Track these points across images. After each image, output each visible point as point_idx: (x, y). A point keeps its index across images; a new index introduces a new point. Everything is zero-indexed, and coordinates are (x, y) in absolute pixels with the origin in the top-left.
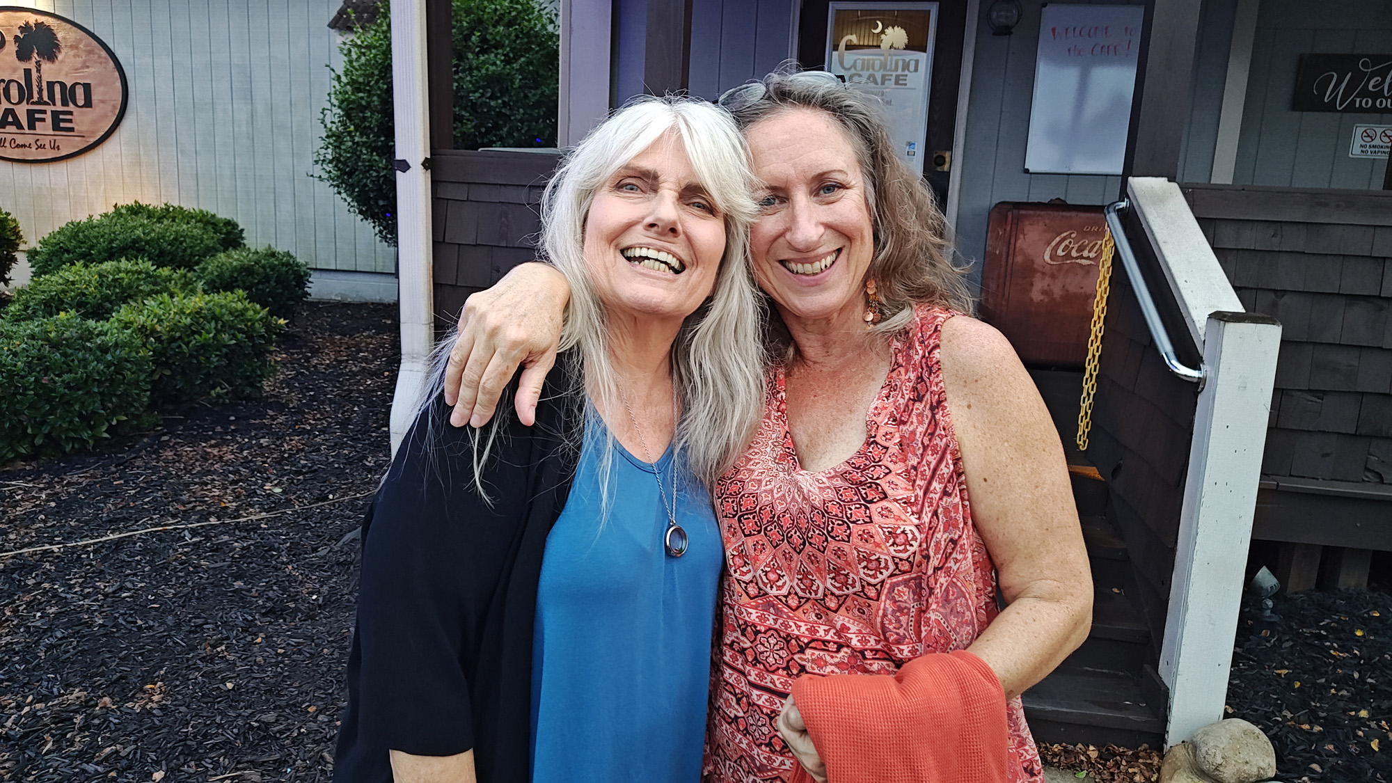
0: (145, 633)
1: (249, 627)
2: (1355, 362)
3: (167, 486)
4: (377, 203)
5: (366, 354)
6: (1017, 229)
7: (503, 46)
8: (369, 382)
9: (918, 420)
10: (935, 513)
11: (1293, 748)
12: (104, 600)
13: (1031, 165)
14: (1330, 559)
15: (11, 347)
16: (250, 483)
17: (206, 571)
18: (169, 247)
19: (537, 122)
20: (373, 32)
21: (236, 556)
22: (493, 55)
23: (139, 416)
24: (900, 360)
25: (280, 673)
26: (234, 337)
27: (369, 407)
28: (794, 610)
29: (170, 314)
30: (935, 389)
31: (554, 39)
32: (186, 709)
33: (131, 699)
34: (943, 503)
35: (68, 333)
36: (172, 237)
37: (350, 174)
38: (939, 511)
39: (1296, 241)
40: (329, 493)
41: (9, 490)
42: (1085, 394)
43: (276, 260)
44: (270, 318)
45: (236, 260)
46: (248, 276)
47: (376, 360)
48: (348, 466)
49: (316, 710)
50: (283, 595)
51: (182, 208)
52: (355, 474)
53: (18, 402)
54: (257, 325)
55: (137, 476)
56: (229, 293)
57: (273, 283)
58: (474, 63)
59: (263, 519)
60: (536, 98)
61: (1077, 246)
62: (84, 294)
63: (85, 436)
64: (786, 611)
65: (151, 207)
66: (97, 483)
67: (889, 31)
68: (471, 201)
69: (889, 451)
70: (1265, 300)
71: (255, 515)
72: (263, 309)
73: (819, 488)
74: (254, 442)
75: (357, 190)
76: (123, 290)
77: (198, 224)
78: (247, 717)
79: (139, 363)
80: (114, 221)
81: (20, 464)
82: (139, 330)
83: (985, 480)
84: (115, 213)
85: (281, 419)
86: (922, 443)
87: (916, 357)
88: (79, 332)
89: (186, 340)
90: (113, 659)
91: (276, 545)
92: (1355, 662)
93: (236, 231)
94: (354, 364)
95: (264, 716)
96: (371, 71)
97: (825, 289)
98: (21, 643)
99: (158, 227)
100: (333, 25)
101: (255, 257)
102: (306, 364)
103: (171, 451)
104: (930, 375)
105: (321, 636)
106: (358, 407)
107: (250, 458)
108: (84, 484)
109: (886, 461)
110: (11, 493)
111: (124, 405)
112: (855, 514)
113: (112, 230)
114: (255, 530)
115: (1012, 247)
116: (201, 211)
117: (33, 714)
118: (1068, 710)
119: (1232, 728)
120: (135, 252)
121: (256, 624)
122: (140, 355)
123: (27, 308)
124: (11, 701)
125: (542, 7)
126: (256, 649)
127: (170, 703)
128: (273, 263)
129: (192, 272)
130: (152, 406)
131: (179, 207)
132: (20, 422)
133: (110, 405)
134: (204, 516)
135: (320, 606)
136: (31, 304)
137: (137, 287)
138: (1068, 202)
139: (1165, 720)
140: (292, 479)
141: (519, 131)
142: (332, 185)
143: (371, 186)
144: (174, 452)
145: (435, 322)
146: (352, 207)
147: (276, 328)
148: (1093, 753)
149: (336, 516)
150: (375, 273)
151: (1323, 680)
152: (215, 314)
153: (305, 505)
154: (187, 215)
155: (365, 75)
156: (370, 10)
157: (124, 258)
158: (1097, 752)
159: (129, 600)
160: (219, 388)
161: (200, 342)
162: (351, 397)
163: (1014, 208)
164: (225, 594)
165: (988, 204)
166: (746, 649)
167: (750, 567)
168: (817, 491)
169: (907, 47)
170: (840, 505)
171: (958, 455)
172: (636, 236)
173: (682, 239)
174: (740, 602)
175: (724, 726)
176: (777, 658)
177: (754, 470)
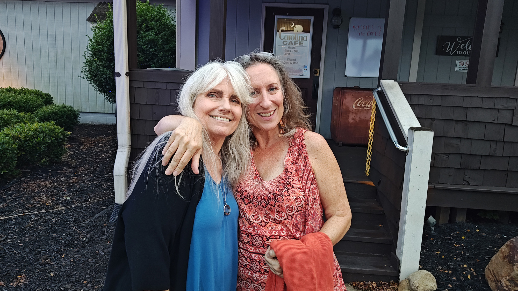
0: (17, 255)
1: (59, 252)
2: (459, 143)
3: (24, 198)
4: (106, 87)
5: (102, 144)
6: (343, 97)
7: (154, 29)
8: (103, 155)
9: (301, 162)
11: (442, 279)
13: (347, 74)
14: (453, 212)
16: (57, 195)
17: (41, 230)
18: (23, 104)
19: (168, 57)
20: (104, 23)
21: (53, 224)
22: (151, 32)
23: (12, 171)
24: (293, 144)
25: (73, 269)
26: (50, 139)
27: (104, 165)
28: (264, 227)
29: (25, 131)
30: (305, 152)
31: (174, 26)
32: (35, 285)
33: (12, 282)
34: (311, 187)
36: (25, 100)
37: (95, 76)
38: (310, 190)
39: (438, 101)
40: (89, 199)
42: (368, 156)
43: (66, 109)
44: (64, 131)
45: (50, 109)
46: (55, 115)
47: (106, 147)
48: (96, 188)
49: (87, 283)
50: (72, 238)
51: (28, 89)
52: (99, 191)
54: (59, 134)
55: (12, 194)
56: (48, 122)
57: (65, 118)
58: (144, 35)
59: (63, 209)
60: (168, 48)
61: (363, 103)
64: (261, 227)
65: (15, 89)
67: (297, 26)
68: (145, 88)
69: (293, 173)
70: (428, 122)
71: (60, 208)
72: (61, 128)
74: (59, 180)
75: (98, 82)
76: (5, 122)
77: (35, 95)
78: (59, 286)
79: (12, 150)
82: (12, 137)
83: (322, 181)
84: (1, 91)
85: (69, 170)
86: (303, 169)
87: (298, 143)
89: (31, 141)
90: (4, 266)
91: (69, 219)
92: (462, 248)
93: (50, 98)
94: (97, 148)
95: (66, 286)
96: (104, 37)
97: (271, 121)
99: (19, 97)
100: (88, 20)
101: (58, 108)
102: (78, 149)
103: (25, 184)
104: (302, 148)
105: (88, 254)
106: (99, 165)
107: (57, 186)
109: (292, 177)
111: (6, 166)
112: (284, 193)
114: (60, 214)
115: (342, 103)
116: (36, 90)
118: (365, 269)
119: (422, 273)
120: (9, 106)
121: (62, 250)
122: (13, 147)
125: (169, 15)
126: (62, 260)
127: (28, 282)
129: (33, 114)
130: (17, 167)
131: (27, 88)
133: (0, 167)
134: (40, 209)
135: (87, 242)
137: (11, 120)
138: (360, 87)
139: (399, 272)
140: (74, 194)
141: (161, 60)
142: (88, 80)
143: (103, 81)
144: (27, 184)
145: (131, 133)
146: (96, 88)
147: (67, 136)
148: (374, 284)
149: (92, 208)
150: (105, 113)
151: (452, 255)
152: (43, 131)
153: (80, 204)
154: (30, 92)
155: (101, 39)
156: (103, 15)
157: (5, 109)
158: (376, 284)
159: (10, 243)
160: (44, 159)
161: (37, 141)
162: (96, 161)
163: (342, 89)
164: (49, 239)
165: (333, 88)
166: (249, 241)
167: (247, 215)
168: (270, 187)
169: (303, 31)
170: (279, 191)
171: (314, 172)
172: (216, 113)
173: (230, 114)
174: (247, 226)
175: (241, 269)
176: (259, 243)
177: (246, 183)
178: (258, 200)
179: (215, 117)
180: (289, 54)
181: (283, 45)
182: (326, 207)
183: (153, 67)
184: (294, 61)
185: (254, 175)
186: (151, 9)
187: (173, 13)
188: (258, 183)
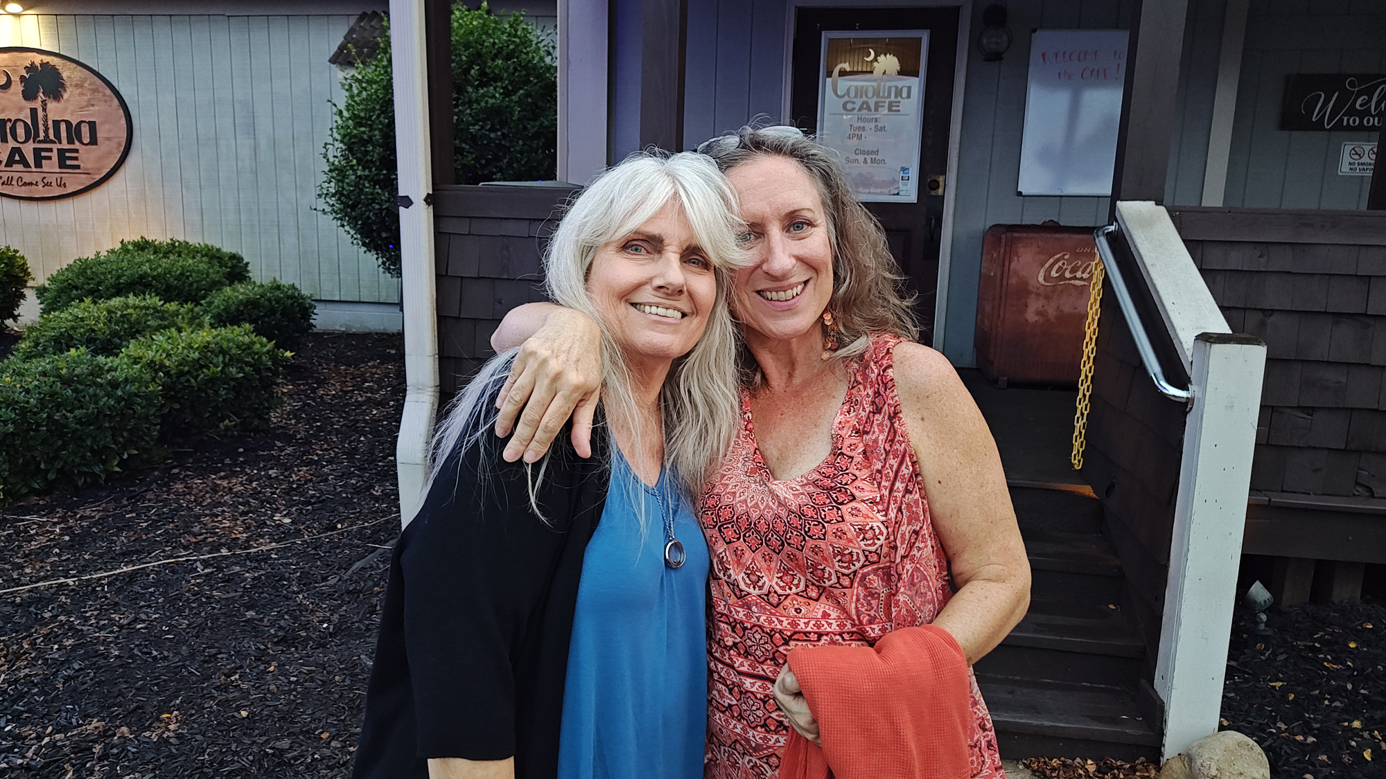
0: (160, 663)
1: (262, 657)
2: (1343, 380)
3: (178, 519)
4: (380, 235)
5: (371, 384)
6: (1010, 252)
7: (502, 79)
8: (375, 412)
9: (878, 429)
10: (900, 509)
11: (1288, 759)
12: (119, 631)
13: (1024, 187)
14: (1323, 573)
15: (23, 384)
16: (259, 513)
17: (219, 602)
18: (176, 282)
19: (536, 153)
20: (373, 67)
21: (248, 586)
22: (492, 88)
23: (150, 450)
24: (859, 378)
25: (295, 701)
26: (241, 370)
27: (374, 437)
28: (775, 607)
29: (178, 349)
30: (891, 402)
31: (552, 71)
32: (202, 737)
33: (148, 728)
34: (906, 500)
35: (79, 369)
36: (179, 272)
37: (353, 207)
38: (903, 507)
39: (1281, 261)
40: (338, 522)
41: (23, 525)
42: (1078, 414)
43: (282, 293)
44: (276, 350)
45: (242, 294)
46: (254, 309)
47: (381, 390)
48: (355, 496)
49: (329, 737)
50: (294, 623)
51: (187, 243)
52: (363, 503)
53: (31, 438)
54: (264, 358)
55: (148, 509)
56: (236, 327)
57: (278, 316)
58: (474, 96)
59: (273, 549)
60: (535, 129)
61: (1069, 267)
62: (93, 331)
63: (97, 470)
64: (768, 608)
65: (157, 243)
66: (110, 516)
67: (881, 58)
68: (473, 235)
69: (854, 460)
70: (1253, 320)
71: (265, 545)
72: (269, 342)
73: (794, 495)
74: (263, 473)
75: (360, 222)
76: (132, 326)
77: (204, 259)
78: (262, 744)
79: (149, 397)
80: (121, 257)
81: (34, 499)
82: (148, 365)
83: (940, 482)
84: (122, 248)
85: (289, 450)
86: (885, 449)
87: (872, 376)
88: (90, 368)
89: (195, 374)
90: (130, 689)
91: (287, 575)
92: (1348, 673)
93: (241, 265)
94: (360, 394)
95: (278, 743)
96: (372, 105)
97: (796, 314)
98: (39, 675)
99: (164, 263)
100: (334, 60)
101: (261, 290)
102: (312, 395)
103: (181, 483)
104: (886, 390)
105: (333, 663)
106: (365, 437)
107: (259, 489)
108: (97, 517)
109: (852, 469)
110: (26, 528)
111: (135, 439)
112: (829, 515)
113: (120, 266)
114: (265, 560)
115: (1006, 268)
116: (206, 246)
117: (53, 745)
118: (1065, 725)
119: (1227, 740)
120: (142, 287)
121: (269, 653)
122: (149, 389)
123: (37, 344)
124: (31, 732)
125: (540, 40)
126: (268, 678)
127: (186, 731)
128: (278, 296)
129: (199, 307)
130: (161, 440)
131: (185, 241)
132: (33, 457)
133: (121, 439)
134: (216, 548)
135: (330, 634)
136: (42, 340)
137: (145, 323)
138: (1061, 224)
139: (1161, 734)
140: (301, 509)
141: (519, 162)
142: (335, 218)
143: (373, 218)
144: (184, 484)
145: (439, 354)
146: (355, 239)
147: (282, 361)
148: (1091, 766)
149: (345, 545)
150: (379, 303)
151: (1317, 692)
152: (222, 348)
153: (314, 535)
154: (192, 250)
155: (366, 110)
156: (370, 45)
157: (132, 293)
158: (1095, 766)
159: (143, 631)
160: (227, 421)
161: (208, 376)
162: (358, 427)
163: (1008, 231)
164: (237, 623)
165: (982, 226)
166: (737, 643)
167: (731, 572)
168: (792, 497)
169: (899, 73)
170: (815, 508)
171: (915, 458)
172: (646, 295)
173: (685, 296)
174: (730, 602)
175: (718, 715)
176: (764, 650)
177: (728, 485)
178: (760, 532)
179: (642, 306)
180: (860, 137)
181: (844, 112)
182: (955, 554)
183: (499, 181)
184: (874, 157)
185: (750, 465)
186: (493, 25)
187: (549, 34)
188: (761, 486)
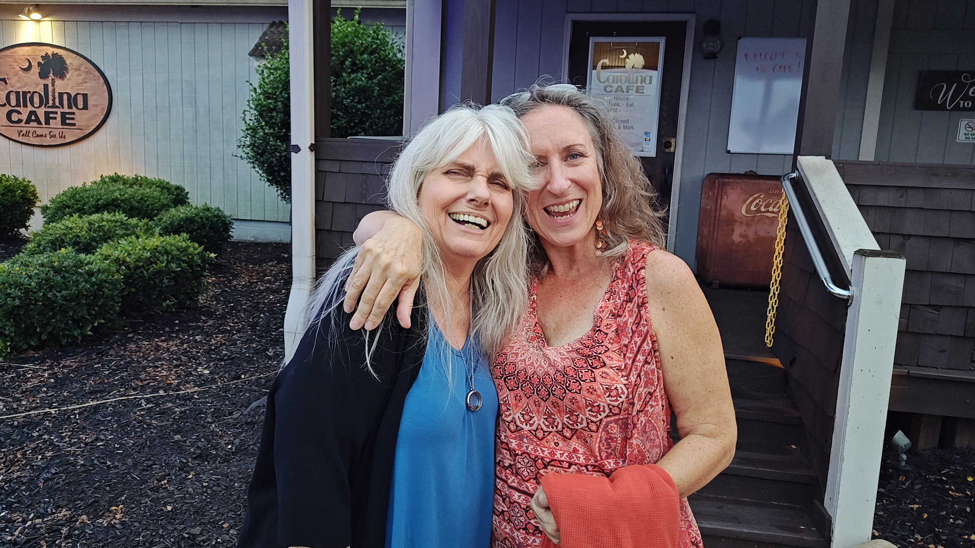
0: (112, 471)
1: (184, 468)
2: (962, 286)
3: (131, 369)
4: (279, 174)
5: (270, 278)
6: (721, 193)
7: (367, 68)
8: (271, 297)
9: (629, 314)
10: (639, 375)
12: (85, 447)
13: (732, 147)
14: (948, 426)
15: (28, 272)
16: (187, 366)
17: (156, 428)
18: (137, 204)
19: (389, 118)
20: (279, 59)
21: (177, 417)
22: (360, 74)
23: (113, 320)
24: (619, 275)
25: (205, 500)
26: (179, 265)
27: (270, 314)
28: (540, 440)
29: (136, 250)
30: (641, 294)
31: (402, 63)
32: (139, 524)
33: (101, 517)
34: (645, 369)
35: (66, 262)
36: (139, 197)
37: (262, 155)
38: (642, 374)
39: (916, 200)
40: (242, 374)
41: (23, 371)
42: (770, 307)
43: (210, 213)
44: (204, 252)
45: (182, 213)
46: (190, 224)
47: (277, 282)
48: (255, 355)
49: (229, 526)
50: (208, 445)
51: (146, 178)
52: (260, 360)
53: (31, 310)
54: (195, 257)
55: (110, 361)
56: (177, 236)
57: (207, 229)
58: (347, 79)
59: (195, 392)
60: (389, 103)
61: (764, 203)
62: (78, 236)
63: (76, 333)
64: (535, 440)
65: (125, 177)
66: (83, 366)
67: (631, 56)
68: (342, 173)
69: (608, 336)
70: (896, 241)
71: (190, 389)
72: (199, 247)
73: (561, 358)
74: (191, 338)
75: (266, 165)
76: (105, 234)
77: (157, 189)
78: (181, 530)
79: (114, 284)
80: (100, 186)
81: (31, 353)
82: (115, 260)
83: (672, 358)
84: (101, 181)
85: (211, 322)
86: (632, 329)
87: (629, 274)
88: (74, 262)
89: (147, 268)
90: (90, 488)
91: (204, 410)
92: (967, 500)
93: (183, 193)
94: (261, 285)
95: (192, 530)
96: (277, 85)
98: (27, 477)
99: (130, 191)
100: (252, 54)
101: (196, 211)
102: (228, 285)
103: (134, 344)
104: (637, 285)
105: (234, 474)
106: (264, 314)
107: (188, 349)
108: (74, 367)
109: (606, 343)
110: (24, 373)
111: (103, 312)
112: (585, 376)
113: (99, 193)
114: (190, 400)
115: (719, 204)
116: (160, 180)
117: (34, 527)
118: (759, 532)
119: (878, 546)
120: (114, 208)
121: (189, 465)
122: (115, 278)
123: (39, 245)
124: (19, 517)
125: (394, 42)
126: (188, 482)
127: (127, 519)
128: (208, 215)
129: (152, 221)
130: (122, 313)
132: (33, 324)
133: (93, 312)
134: (156, 390)
135: (233, 453)
136: (42, 243)
137: (114, 232)
138: (758, 173)
139: (829, 540)
140: (217, 364)
141: (377, 125)
142: (249, 162)
143: (275, 163)
144: (136, 345)
145: (316, 255)
146: (262, 177)
147: (208, 260)
149: (246, 390)
150: (278, 222)
151: (944, 513)
152: (167, 250)
153: (225, 382)
154: (150, 182)
155: (273, 88)
156: (277, 44)
157: (106, 211)
159: (102, 447)
160: (168, 301)
161: (156, 269)
162: (259, 307)
163: (720, 177)
164: (168, 443)
165: (702, 174)
166: (512, 465)
167: (510, 412)
168: (559, 360)
169: (644, 67)
170: (575, 370)
171: (655, 338)
172: (461, 206)
173: (489, 208)
176: (529, 471)
177: (513, 347)
178: (533, 384)
179: (458, 215)
181: (604, 93)
183: (362, 136)
184: (625, 124)
185: (531, 334)
186: (362, 31)
187: (400, 38)
188: (537, 350)
